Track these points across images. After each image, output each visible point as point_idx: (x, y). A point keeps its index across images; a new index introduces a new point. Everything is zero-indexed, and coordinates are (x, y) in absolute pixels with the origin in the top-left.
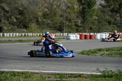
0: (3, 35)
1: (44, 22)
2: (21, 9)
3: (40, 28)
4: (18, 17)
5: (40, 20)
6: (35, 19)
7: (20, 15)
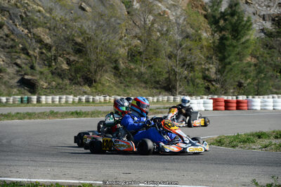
0: (39, 101)
2: (79, 40)
3: (121, 83)
4: (72, 58)
5: (122, 65)
6: (111, 63)
7: (76, 54)
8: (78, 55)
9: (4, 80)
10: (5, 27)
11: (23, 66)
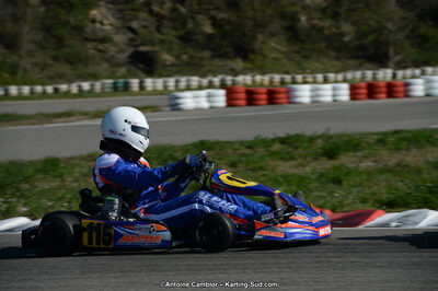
0: (142, 87)
1: (321, 29)
9: (108, 55)
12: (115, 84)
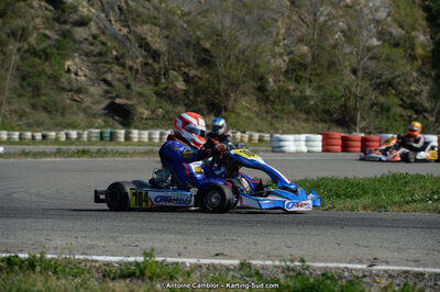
1: (287, 91)
2: (207, 45)
3: (267, 112)
4: (192, 73)
5: (272, 84)
6: (253, 80)
7: (200, 66)
8: (202, 69)
9: (84, 105)
10: (92, 23)
11: (115, 83)
12: (101, 133)
